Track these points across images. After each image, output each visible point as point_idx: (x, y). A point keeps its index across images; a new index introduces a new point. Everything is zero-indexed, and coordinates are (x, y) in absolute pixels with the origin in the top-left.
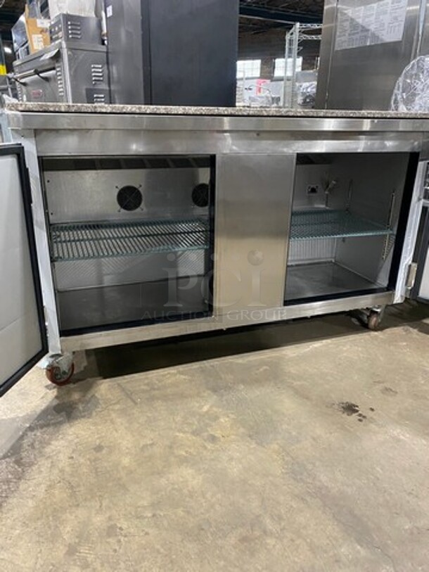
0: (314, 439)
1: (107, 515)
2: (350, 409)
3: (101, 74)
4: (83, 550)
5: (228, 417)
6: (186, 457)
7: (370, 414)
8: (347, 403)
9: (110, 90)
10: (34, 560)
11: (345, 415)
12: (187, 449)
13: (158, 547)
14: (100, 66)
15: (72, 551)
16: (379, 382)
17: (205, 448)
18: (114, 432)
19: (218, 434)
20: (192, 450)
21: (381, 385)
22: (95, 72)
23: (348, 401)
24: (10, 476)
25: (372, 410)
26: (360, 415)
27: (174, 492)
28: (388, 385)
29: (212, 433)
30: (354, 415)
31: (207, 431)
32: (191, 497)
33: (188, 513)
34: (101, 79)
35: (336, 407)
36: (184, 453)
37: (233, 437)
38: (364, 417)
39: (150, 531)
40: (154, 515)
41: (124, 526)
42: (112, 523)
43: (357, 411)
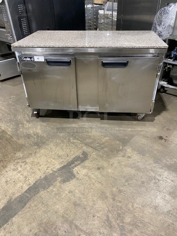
0: (156, 150)
1: (116, 187)
2: (161, 138)
3: (22, 9)
4: (117, 198)
5: (129, 149)
6: (125, 165)
7: (167, 138)
8: (159, 136)
9: (27, 16)
10: (106, 205)
11: (160, 140)
12: (124, 162)
13: (135, 192)
14: (22, 5)
15: (114, 199)
16: (165, 127)
17: (129, 160)
18: (100, 162)
19: (130, 155)
20: (126, 162)
21: (166, 127)
22: (20, 8)
23: (159, 135)
24: (79, 184)
25: (167, 137)
26: (164, 139)
27: (129, 176)
28: (167, 127)
29: (128, 155)
30: (163, 139)
31: (126, 155)
32: (135, 176)
33: (136, 180)
34: (23, 11)
35: (157, 138)
36: (124, 164)
37: (134, 155)
38: (166, 140)
39: (130, 188)
40: (128, 184)
41: (123, 189)
42: (119, 189)
43: (163, 138)
